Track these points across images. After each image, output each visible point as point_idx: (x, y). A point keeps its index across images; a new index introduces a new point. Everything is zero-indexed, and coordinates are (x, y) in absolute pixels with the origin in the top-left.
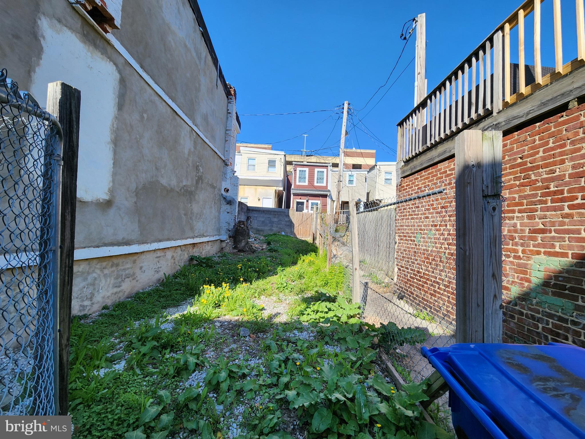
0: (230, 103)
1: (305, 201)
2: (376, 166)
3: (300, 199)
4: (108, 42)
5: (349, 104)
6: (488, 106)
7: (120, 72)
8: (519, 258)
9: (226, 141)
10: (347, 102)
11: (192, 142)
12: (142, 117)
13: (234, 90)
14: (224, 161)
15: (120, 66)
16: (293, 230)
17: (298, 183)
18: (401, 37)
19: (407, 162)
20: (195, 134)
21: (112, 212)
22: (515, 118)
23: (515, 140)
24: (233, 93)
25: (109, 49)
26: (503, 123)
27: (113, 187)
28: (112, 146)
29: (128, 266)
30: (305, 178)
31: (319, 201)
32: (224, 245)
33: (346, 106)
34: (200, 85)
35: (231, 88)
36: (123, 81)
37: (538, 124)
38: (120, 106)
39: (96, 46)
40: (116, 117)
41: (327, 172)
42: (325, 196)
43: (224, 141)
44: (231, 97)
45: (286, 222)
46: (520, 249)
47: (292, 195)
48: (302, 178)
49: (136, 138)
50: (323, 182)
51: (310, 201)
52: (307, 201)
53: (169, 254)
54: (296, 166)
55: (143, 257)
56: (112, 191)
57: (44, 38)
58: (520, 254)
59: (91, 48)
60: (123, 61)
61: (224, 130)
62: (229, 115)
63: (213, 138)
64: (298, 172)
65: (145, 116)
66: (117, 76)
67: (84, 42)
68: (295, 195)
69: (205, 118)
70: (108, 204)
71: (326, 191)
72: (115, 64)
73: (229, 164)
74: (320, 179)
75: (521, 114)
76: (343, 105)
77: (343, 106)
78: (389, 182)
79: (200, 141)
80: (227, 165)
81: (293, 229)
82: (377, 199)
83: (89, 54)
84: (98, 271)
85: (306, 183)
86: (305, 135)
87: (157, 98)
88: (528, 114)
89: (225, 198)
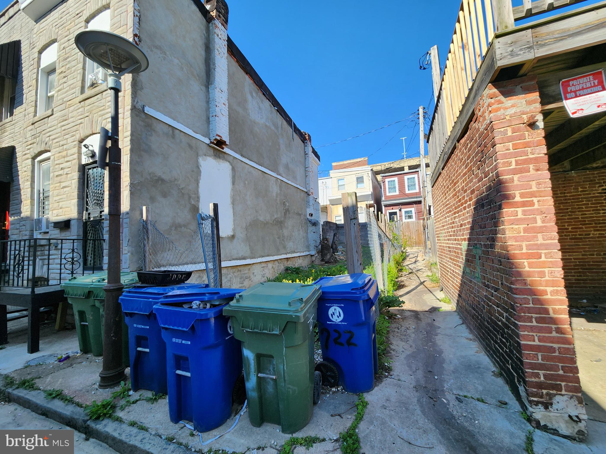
0: (306, 146)
1: (398, 211)
3: (392, 209)
4: (225, 153)
5: (424, 108)
7: (231, 165)
9: (306, 176)
10: (422, 107)
11: (278, 187)
12: (245, 184)
13: (309, 135)
14: (306, 192)
15: (231, 162)
17: (388, 194)
18: (420, 69)
20: (279, 181)
21: (235, 241)
24: (307, 138)
25: (226, 156)
27: (234, 227)
28: (232, 205)
29: (246, 272)
30: (395, 188)
31: (413, 209)
32: (314, 258)
33: (421, 111)
34: (279, 146)
35: (306, 134)
36: (233, 169)
38: (233, 183)
39: (220, 158)
40: (232, 190)
41: (419, 177)
42: (419, 203)
43: (304, 177)
44: (307, 141)
46: (460, 238)
47: (383, 207)
48: (392, 188)
49: (243, 197)
50: (415, 189)
51: (403, 211)
52: (400, 210)
53: (270, 265)
54: (383, 178)
55: (254, 266)
56: (234, 230)
57: (201, 166)
58: (460, 241)
59: (218, 160)
60: (232, 158)
61: (304, 169)
62: (306, 156)
63: (294, 178)
64: (387, 183)
65: (246, 182)
66: (231, 167)
67: (215, 159)
68: (386, 206)
69: (287, 167)
70: (233, 237)
71: (419, 198)
72: (229, 162)
73: (311, 194)
74: (412, 186)
76: (418, 110)
77: (418, 112)
79: (284, 184)
80: (309, 195)
83: (218, 163)
84: (232, 274)
85: (397, 193)
86: (403, 138)
87: (252, 169)
89: (310, 221)
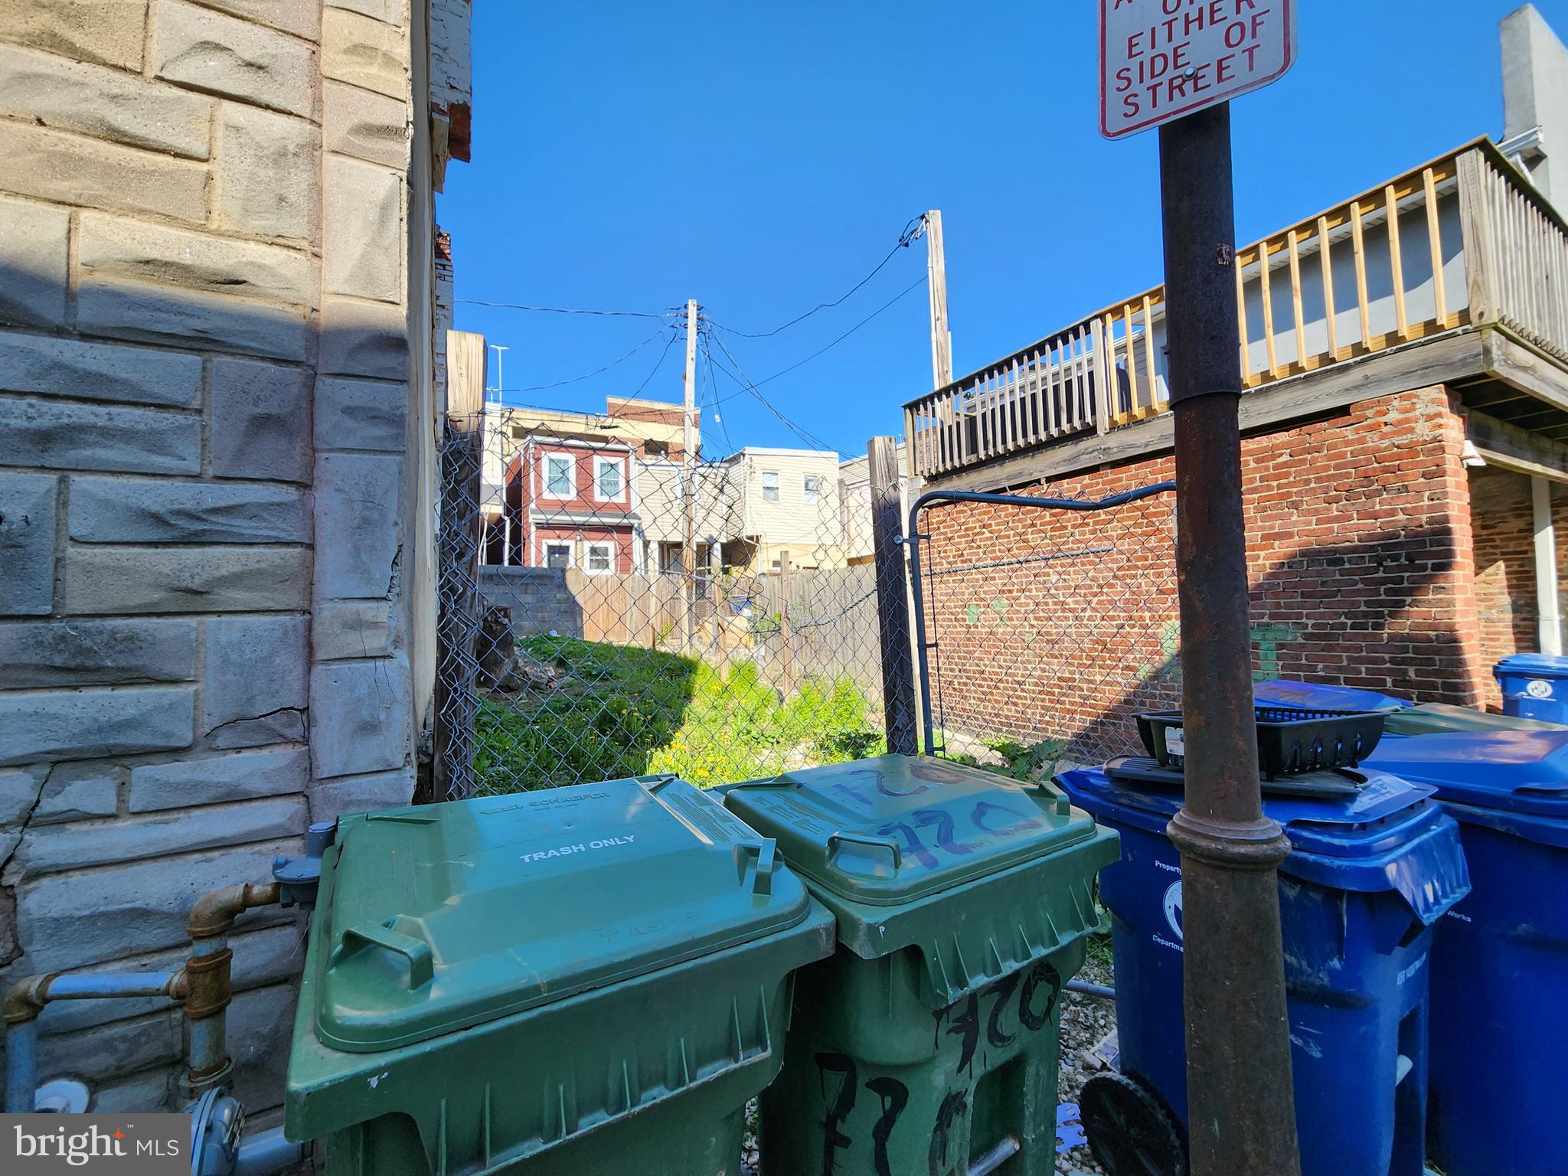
0: (440, 278)
1: (571, 543)
2: (744, 455)
3: (559, 537)
5: (701, 308)
6: (1089, 419)
8: (1147, 627)
10: (695, 302)
16: (579, 625)
17: (547, 495)
19: (932, 479)
22: (1131, 446)
23: (1132, 475)
26: (1115, 450)
30: (567, 480)
31: (610, 545)
33: (692, 312)
35: (440, 236)
37: (1159, 460)
41: (627, 467)
42: (627, 529)
44: (444, 262)
45: (559, 602)
46: (1147, 614)
47: (534, 529)
48: (560, 482)
50: (617, 494)
51: (586, 545)
52: (578, 543)
54: (539, 446)
58: (1148, 621)
62: (440, 312)
64: (545, 462)
68: (540, 526)
71: (628, 517)
74: (607, 486)
75: (1138, 443)
76: (686, 307)
77: (683, 312)
78: (772, 494)
81: (579, 621)
82: (750, 534)
85: (572, 495)
86: (500, 348)
88: (1147, 445)
